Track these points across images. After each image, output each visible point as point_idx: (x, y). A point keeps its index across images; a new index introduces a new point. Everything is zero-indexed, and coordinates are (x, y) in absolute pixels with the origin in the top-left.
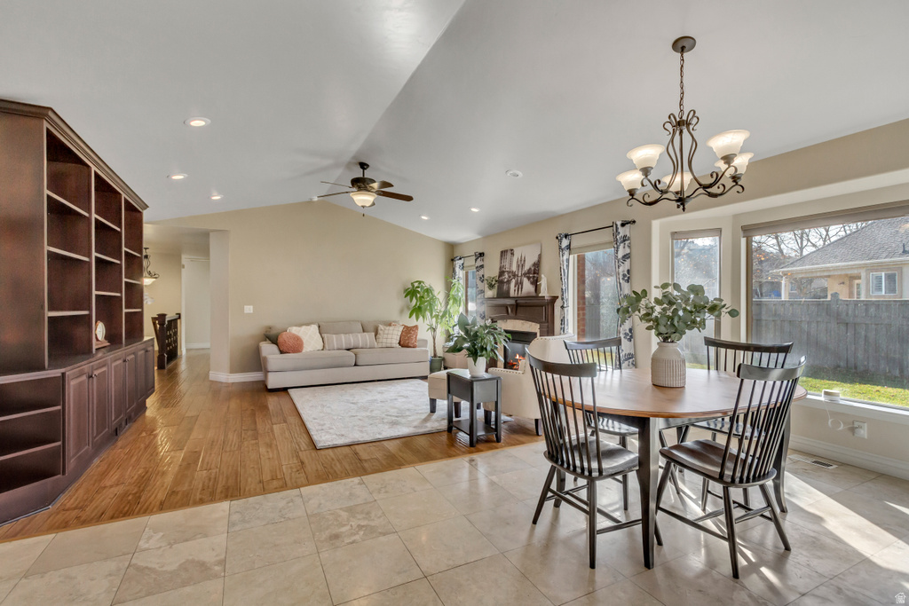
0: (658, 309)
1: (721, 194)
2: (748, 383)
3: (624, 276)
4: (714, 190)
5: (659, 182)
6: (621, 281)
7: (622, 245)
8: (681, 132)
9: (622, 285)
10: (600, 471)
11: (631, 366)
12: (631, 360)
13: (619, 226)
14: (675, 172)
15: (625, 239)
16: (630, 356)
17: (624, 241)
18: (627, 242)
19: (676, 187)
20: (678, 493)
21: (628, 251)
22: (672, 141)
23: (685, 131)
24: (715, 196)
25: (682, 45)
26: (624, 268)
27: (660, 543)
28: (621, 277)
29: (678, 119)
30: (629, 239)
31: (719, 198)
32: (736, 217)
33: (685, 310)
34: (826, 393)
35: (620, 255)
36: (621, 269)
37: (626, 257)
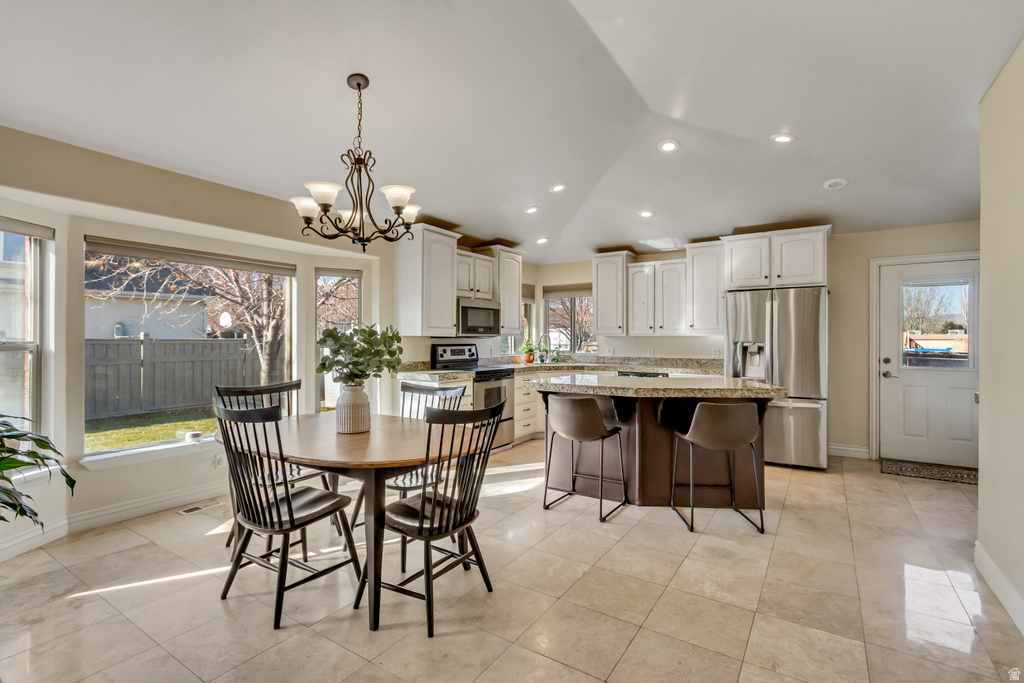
8: (360, 170)
23: (363, 169)
25: (359, 81)
29: (357, 157)
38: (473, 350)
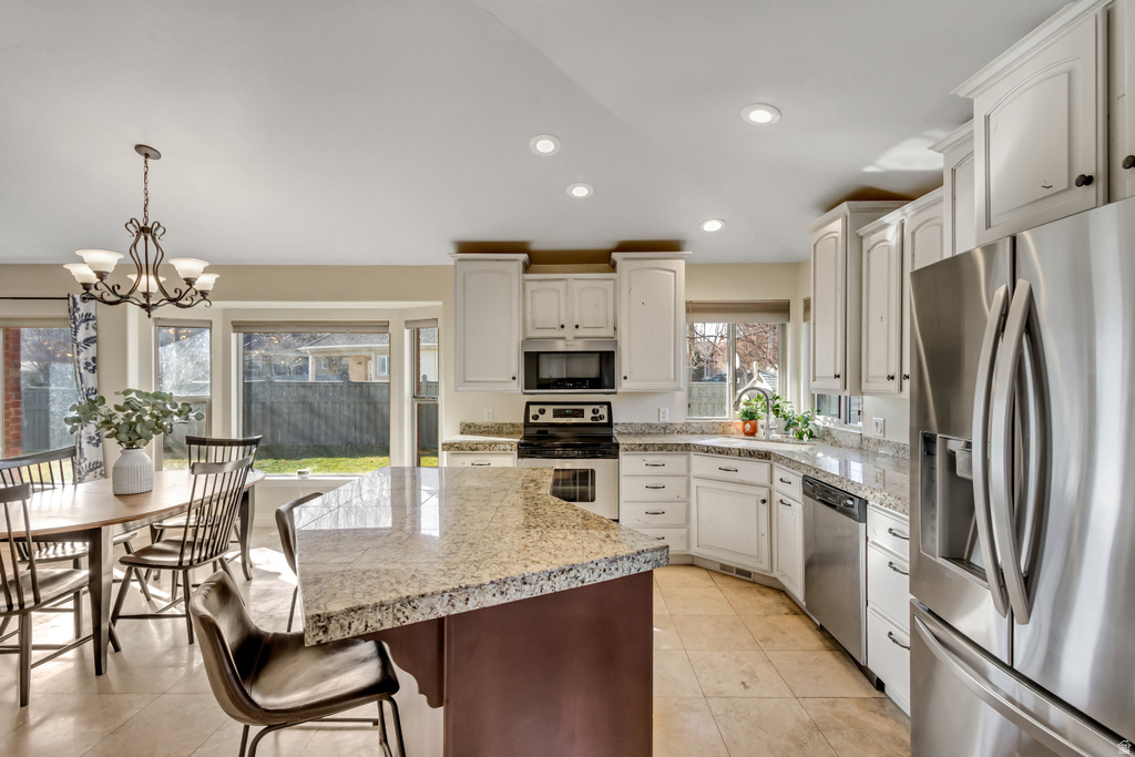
0: (121, 415)
1: (189, 306)
2: (202, 478)
3: (87, 364)
4: (182, 302)
5: (119, 287)
6: (83, 371)
7: (83, 325)
8: (146, 238)
9: (84, 377)
10: (37, 600)
11: (99, 476)
12: (98, 470)
13: (78, 300)
14: (140, 273)
15: (88, 317)
16: (95, 466)
17: (87, 320)
18: (91, 323)
19: (142, 287)
20: (148, 599)
21: (92, 333)
22: (135, 245)
23: (149, 237)
24: (184, 306)
25: (145, 151)
26: (86, 355)
27: (117, 649)
28: (82, 366)
29: (142, 225)
30: (94, 318)
31: (187, 309)
32: (226, 311)
33: (152, 415)
34: (299, 473)
35: (81, 337)
36: (82, 356)
37: (88, 341)
38: (603, 411)
